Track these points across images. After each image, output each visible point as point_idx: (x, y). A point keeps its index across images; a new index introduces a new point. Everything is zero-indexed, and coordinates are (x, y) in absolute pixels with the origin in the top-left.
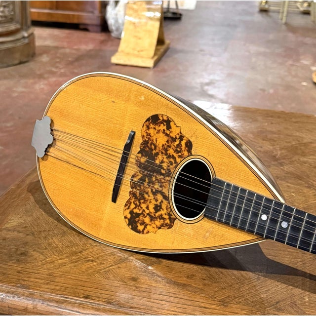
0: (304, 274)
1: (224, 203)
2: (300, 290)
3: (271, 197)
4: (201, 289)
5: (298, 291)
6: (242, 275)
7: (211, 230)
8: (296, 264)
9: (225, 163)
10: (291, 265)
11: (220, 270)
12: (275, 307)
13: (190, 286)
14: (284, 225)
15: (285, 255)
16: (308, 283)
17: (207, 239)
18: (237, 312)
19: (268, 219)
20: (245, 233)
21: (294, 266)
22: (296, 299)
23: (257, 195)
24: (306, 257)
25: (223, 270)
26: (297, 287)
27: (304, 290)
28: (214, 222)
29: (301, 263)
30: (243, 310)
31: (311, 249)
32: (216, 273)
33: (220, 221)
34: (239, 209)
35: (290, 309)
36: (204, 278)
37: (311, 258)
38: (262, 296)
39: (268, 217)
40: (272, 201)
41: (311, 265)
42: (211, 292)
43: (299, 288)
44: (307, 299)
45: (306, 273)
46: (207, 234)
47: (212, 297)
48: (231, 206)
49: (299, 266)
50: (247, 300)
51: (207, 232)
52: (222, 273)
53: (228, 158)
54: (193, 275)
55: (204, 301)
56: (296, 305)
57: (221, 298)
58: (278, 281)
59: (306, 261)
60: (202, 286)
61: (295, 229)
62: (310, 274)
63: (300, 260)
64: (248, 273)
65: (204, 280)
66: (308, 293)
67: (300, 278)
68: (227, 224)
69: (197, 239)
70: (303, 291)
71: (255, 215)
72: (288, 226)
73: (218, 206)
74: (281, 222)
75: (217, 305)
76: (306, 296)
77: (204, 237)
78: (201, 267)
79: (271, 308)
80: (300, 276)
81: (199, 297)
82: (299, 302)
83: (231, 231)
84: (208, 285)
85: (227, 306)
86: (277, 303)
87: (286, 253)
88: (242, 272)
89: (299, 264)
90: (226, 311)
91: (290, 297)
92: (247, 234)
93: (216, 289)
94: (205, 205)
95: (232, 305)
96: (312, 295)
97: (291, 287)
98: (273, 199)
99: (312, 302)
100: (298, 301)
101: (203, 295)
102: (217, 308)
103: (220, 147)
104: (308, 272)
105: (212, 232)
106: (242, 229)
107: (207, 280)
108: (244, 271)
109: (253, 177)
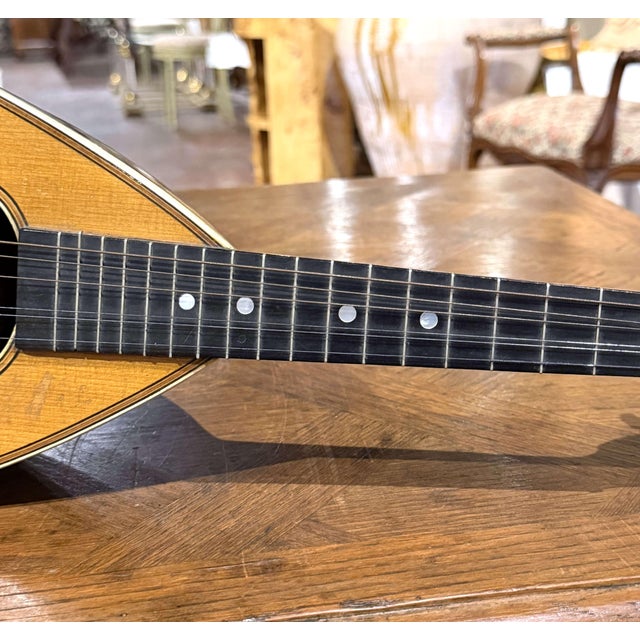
0: (319, 452)
1: (67, 293)
2: (319, 486)
3: (195, 242)
4: (49, 558)
5: (315, 489)
6: (161, 495)
7: (46, 382)
8: (294, 434)
9: (47, 179)
10: (282, 440)
11: (98, 497)
12: (266, 543)
13: (13, 558)
14: (245, 306)
15: (264, 423)
16: (334, 466)
17: (38, 413)
18: (159, 584)
19: (197, 303)
20: (144, 364)
21: (292, 441)
22: (313, 508)
23: (154, 244)
24: (314, 415)
25: (107, 497)
26: (309, 482)
27: (328, 483)
28: (52, 360)
29: (305, 431)
30: (178, 573)
31: (326, 352)
32: (86, 507)
33: (65, 351)
34: (111, 298)
35: (304, 535)
36: (53, 529)
37: (324, 416)
38: (223, 527)
39: (196, 298)
40: (199, 250)
41: (331, 428)
42: (76, 556)
43: (316, 483)
44: (340, 501)
45: (322, 448)
46: (38, 400)
47: (82, 569)
48: (89, 295)
49: (303, 437)
50: (184, 546)
51: (35, 393)
52: (104, 504)
53: (53, 161)
54: (20, 531)
55: (58, 586)
56: (317, 521)
57: (108, 564)
58: (259, 482)
59: (316, 423)
60: (49, 551)
61: (276, 309)
62: (332, 447)
63: (300, 425)
64: (175, 484)
65: (54, 532)
66: (339, 488)
67: (311, 462)
68: (86, 352)
69: (9, 422)
70: (327, 487)
71: (162, 301)
72: (256, 307)
73: (50, 305)
74: (235, 301)
75: (99, 584)
76: (336, 495)
77: (29, 410)
78: (42, 506)
79: (253, 547)
80: (310, 457)
81: (42, 579)
82: (322, 513)
83: (102, 370)
84: (67, 541)
85: (129, 578)
86: (267, 530)
87: (265, 419)
88: (161, 487)
89: (300, 434)
90: (128, 592)
91: (298, 508)
92: (149, 364)
93: (92, 546)
94: (14, 312)
95: (144, 572)
96: (351, 489)
97: (295, 486)
98: (201, 244)
99: (357, 505)
100: (319, 512)
101: (52, 571)
102: (101, 591)
103: (22, 136)
104: (328, 444)
105: (51, 390)
106: (132, 354)
107: (63, 530)
108: (164, 483)
109: (134, 199)
